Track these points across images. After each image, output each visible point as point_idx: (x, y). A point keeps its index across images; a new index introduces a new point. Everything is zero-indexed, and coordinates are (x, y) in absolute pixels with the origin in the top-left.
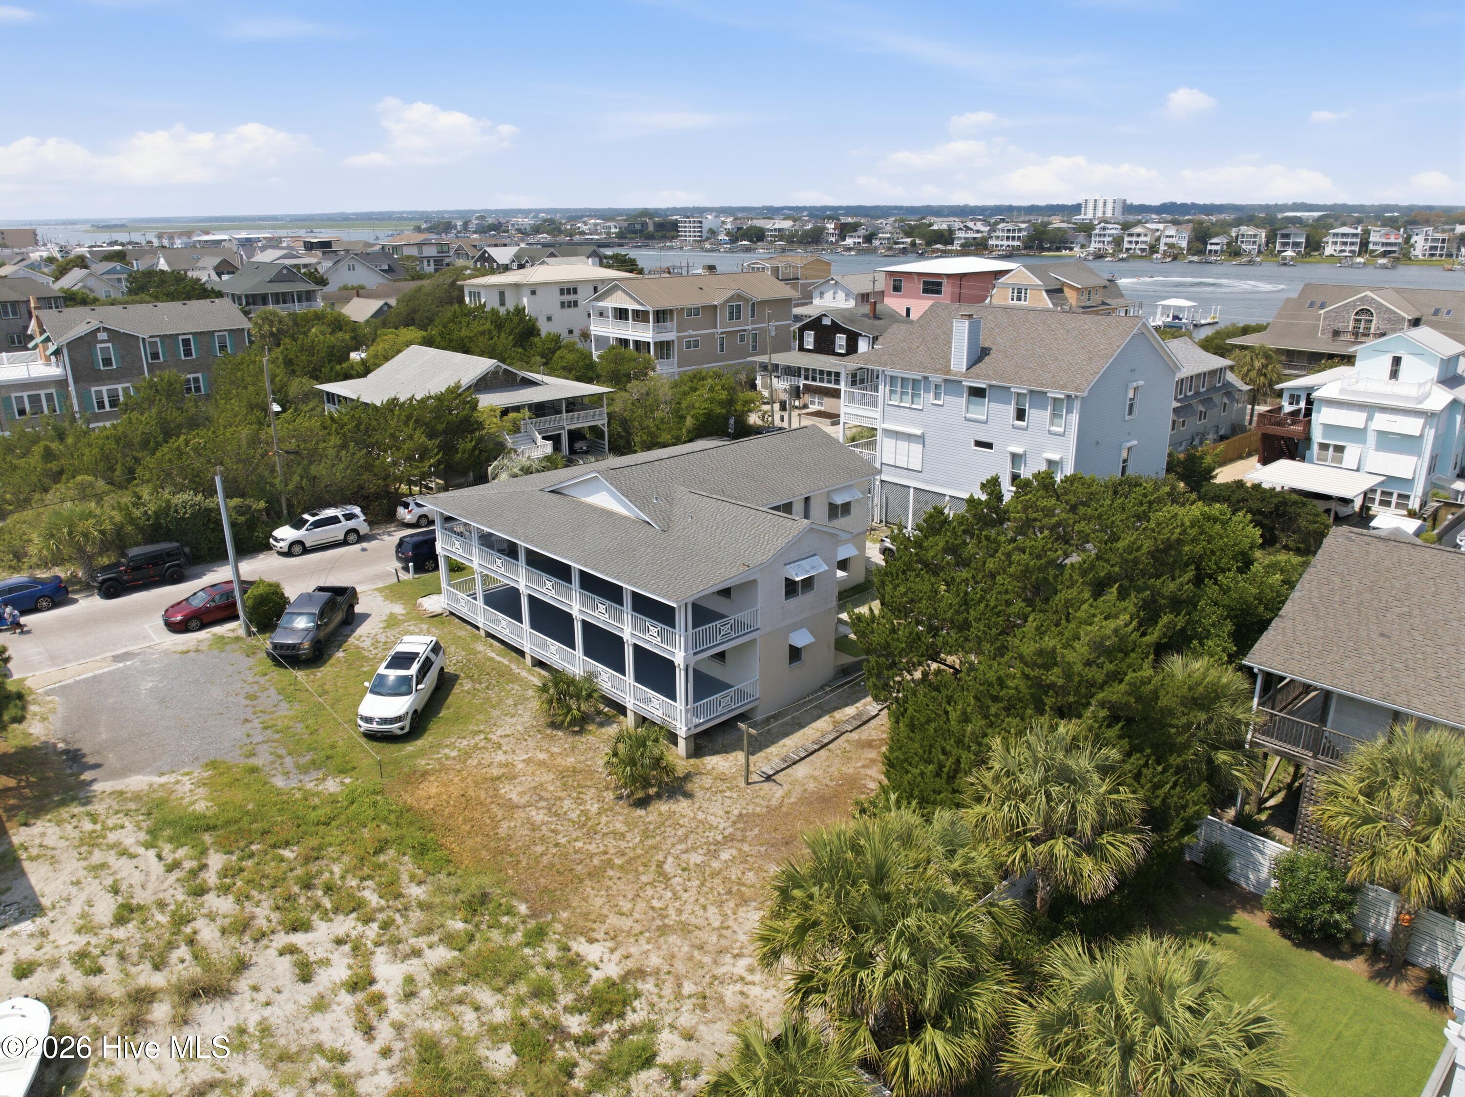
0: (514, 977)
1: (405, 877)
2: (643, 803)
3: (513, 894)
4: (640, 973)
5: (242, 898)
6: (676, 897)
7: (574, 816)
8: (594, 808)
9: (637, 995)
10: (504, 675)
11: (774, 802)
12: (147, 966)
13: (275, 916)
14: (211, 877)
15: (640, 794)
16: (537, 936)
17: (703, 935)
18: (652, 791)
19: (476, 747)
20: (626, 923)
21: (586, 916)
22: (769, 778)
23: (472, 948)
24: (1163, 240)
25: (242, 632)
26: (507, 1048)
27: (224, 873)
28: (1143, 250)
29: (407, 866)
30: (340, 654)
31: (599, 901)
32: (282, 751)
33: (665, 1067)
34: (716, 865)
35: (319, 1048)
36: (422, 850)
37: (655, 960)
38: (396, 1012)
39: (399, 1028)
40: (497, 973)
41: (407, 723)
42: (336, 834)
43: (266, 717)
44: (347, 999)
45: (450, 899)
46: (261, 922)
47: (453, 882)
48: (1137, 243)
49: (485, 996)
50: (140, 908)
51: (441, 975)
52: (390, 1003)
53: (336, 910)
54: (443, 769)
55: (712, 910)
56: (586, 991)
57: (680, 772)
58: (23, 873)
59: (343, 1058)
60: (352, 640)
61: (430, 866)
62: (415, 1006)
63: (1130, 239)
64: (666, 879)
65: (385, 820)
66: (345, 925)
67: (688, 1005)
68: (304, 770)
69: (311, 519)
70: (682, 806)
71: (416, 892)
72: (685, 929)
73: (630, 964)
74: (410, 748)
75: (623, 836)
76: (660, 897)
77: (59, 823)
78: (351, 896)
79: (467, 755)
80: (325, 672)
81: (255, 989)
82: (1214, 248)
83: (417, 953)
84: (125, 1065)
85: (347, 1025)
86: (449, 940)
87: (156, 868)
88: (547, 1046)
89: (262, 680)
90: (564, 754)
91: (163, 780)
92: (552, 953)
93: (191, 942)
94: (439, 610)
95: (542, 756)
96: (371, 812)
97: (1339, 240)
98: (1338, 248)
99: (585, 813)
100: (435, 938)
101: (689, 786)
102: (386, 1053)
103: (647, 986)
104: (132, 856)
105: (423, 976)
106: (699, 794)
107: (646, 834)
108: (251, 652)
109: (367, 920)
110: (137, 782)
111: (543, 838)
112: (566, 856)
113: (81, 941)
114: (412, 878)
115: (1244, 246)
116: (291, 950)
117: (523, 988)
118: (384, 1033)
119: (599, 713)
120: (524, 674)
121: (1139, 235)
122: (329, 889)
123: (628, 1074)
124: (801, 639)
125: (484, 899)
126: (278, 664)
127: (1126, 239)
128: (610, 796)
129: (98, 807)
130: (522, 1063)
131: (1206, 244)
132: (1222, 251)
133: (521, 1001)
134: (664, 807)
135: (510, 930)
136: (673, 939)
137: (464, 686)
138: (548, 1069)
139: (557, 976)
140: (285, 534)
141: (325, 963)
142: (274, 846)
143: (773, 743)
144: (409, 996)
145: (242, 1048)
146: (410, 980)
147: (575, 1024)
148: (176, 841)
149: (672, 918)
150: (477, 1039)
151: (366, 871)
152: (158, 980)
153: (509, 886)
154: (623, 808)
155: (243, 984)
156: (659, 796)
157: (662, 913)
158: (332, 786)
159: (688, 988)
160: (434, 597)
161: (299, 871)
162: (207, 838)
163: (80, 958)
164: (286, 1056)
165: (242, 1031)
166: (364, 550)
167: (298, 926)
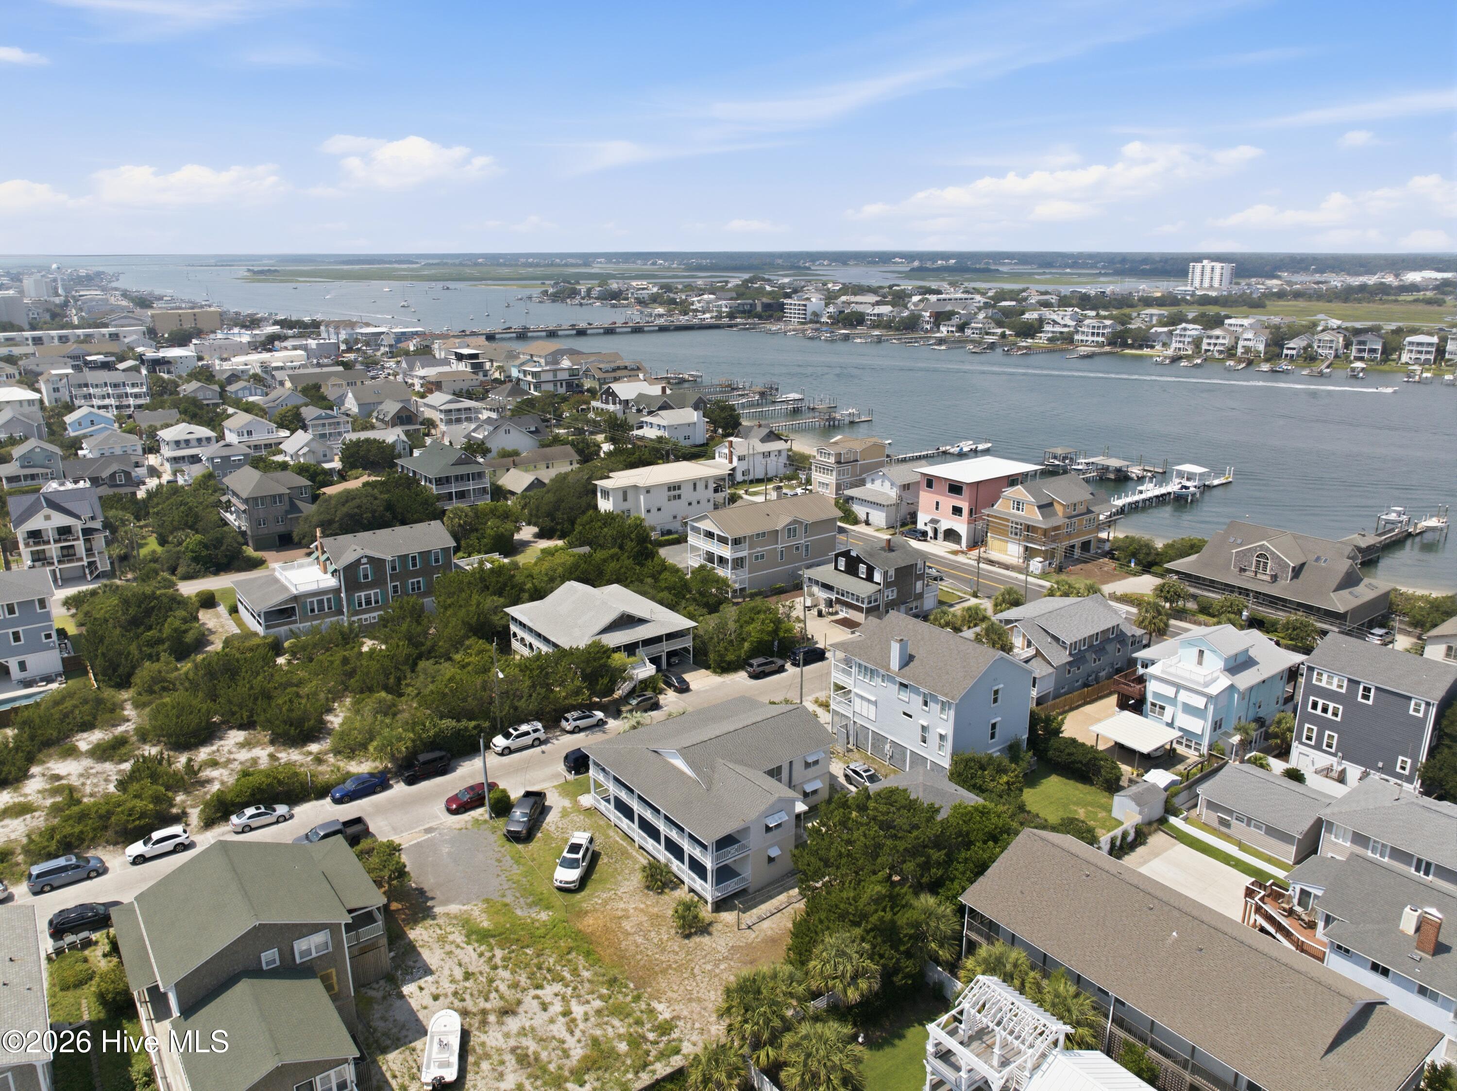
0: (628, 1015)
1: (581, 967)
2: (688, 936)
3: (627, 978)
4: (678, 1018)
5: (513, 972)
6: (697, 986)
7: (656, 941)
8: (665, 937)
9: (676, 1027)
10: (624, 853)
11: (750, 941)
12: (482, 1000)
13: (528, 981)
14: (498, 960)
15: (687, 932)
16: (637, 998)
17: (706, 1004)
18: (693, 930)
19: (610, 899)
20: (675, 996)
21: (658, 991)
22: (749, 927)
23: (611, 1001)
24: (1241, 343)
25: (487, 816)
26: (625, 1043)
27: (504, 959)
28: (1220, 352)
29: (581, 962)
30: (539, 835)
31: (664, 985)
32: (518, 895)
33: (684, 1055)
34: (717, 971)
35: (554, 1038)
36: (588, 954)
37: (685, 1013)
38: (582, 1026)
39: (583, 1032)
40: (621, 1013)
41: (577, 884)
42: (549, 943)
43: (507, 874)
44: (562, 1020)
45: (601, 979)
46: (522, 984)
47: (602, 971)
48: (1215, 345)
49: (616, 1022)
50: (473, 974)
51: (599, 1012)
52: (579, 1022)
53: (553, 980)
54: (595, 910)
55: (712, 992)
56: (656, 1023)
57: (707, 921)
58: (419, 954)
59: (563, 1042)
60: (544, 825)
61: (591, 962)
62: (589, 1024)
63: (1208, 341)
64: (694, 976)
65: (570, 937)
66: (558, 987)
67: (696, 1032)
68: (530, 906)
69: (515, 733)
70: (706, 940)
71: (586, 974)
72: (699, 1000)
73: (675, 1013)
74: (579, 896)
75: (677, 953)
76: (690, 985)
77: (426, 929)
78: (559, 975)
79: (606, 903)
80: (533, 846)
81: (526, 1012)
82: (1289, 352)
83: (588, 1002)
84: (483, 1037)
85: (563, 1029)
86: (601, 997)
87: (474, 956)
88: (640, 1043)
89: (503, 850)
90: (653, 906)
91: (465, 908)
92: (643, 1006)
93: (497, 991)
94: (589, 806)
95: (642, 906)
96: (563, 932)
97: (1414, 348)
98: (1414, 356)
99: (661, 940)
100: (595, 996)
101: (711, 929)
102: (579, 1041)
103: (681, 1023)
104: (462, 948)
105: (591, 1013)
106: (715, 933)
107: (688, 953)
108: (494, 830)
109: (567, 986)
110: (454, 908)
111: (641, 952)
112: (651, 961)
113: (453, 986)
114: (584, 967)
115: (1320, 351)
116: (537, 997)
117: (631, 1020)
118: (578, 1033)
119: (672, 881)
120: (634, 853)
121: (1218, 337)
122: (549, 970)
123: (669, 1057)
124: (774, 852)
125: (615, 980)
126: (509, 840)
127: (1205, 341)
128: (673, 931)
129: (440, 921)
130: (631, 1049)
131: (1282, 347)
132: (1298, 356)
133: (630, 1026)
134: (697, 939)
135: (626, 995)
136: (694, 1004)
137: (603, 860)
138: (640, 1052)
139: (645, 1016)
140: (499, 741)
141: (551, 1003)
142: (522, 948)
143: (755, 907)
144: (586, 1020)
145: (526, 1035)
146: (586, 1014)
147: (651, 1036)
148: (480, 941)
149: (695, 995)
150: (613, 1039)
151: (564, 963)
152: (488, 1006)
153: (626, 974)
154: (678, 939)
155: (521, 1010)
156: (696, 933)
157: (690, 992)
158: (544, 916)
159: (697, 1025)
160: (586, 796)
161: (535, 961)
162: (492, 940)
163: (455, 994)
164: (541, 1040)
165: (524, 1029)
166: (543, 752)
167: (539, 987)
